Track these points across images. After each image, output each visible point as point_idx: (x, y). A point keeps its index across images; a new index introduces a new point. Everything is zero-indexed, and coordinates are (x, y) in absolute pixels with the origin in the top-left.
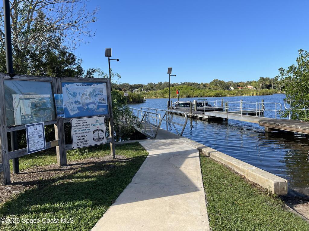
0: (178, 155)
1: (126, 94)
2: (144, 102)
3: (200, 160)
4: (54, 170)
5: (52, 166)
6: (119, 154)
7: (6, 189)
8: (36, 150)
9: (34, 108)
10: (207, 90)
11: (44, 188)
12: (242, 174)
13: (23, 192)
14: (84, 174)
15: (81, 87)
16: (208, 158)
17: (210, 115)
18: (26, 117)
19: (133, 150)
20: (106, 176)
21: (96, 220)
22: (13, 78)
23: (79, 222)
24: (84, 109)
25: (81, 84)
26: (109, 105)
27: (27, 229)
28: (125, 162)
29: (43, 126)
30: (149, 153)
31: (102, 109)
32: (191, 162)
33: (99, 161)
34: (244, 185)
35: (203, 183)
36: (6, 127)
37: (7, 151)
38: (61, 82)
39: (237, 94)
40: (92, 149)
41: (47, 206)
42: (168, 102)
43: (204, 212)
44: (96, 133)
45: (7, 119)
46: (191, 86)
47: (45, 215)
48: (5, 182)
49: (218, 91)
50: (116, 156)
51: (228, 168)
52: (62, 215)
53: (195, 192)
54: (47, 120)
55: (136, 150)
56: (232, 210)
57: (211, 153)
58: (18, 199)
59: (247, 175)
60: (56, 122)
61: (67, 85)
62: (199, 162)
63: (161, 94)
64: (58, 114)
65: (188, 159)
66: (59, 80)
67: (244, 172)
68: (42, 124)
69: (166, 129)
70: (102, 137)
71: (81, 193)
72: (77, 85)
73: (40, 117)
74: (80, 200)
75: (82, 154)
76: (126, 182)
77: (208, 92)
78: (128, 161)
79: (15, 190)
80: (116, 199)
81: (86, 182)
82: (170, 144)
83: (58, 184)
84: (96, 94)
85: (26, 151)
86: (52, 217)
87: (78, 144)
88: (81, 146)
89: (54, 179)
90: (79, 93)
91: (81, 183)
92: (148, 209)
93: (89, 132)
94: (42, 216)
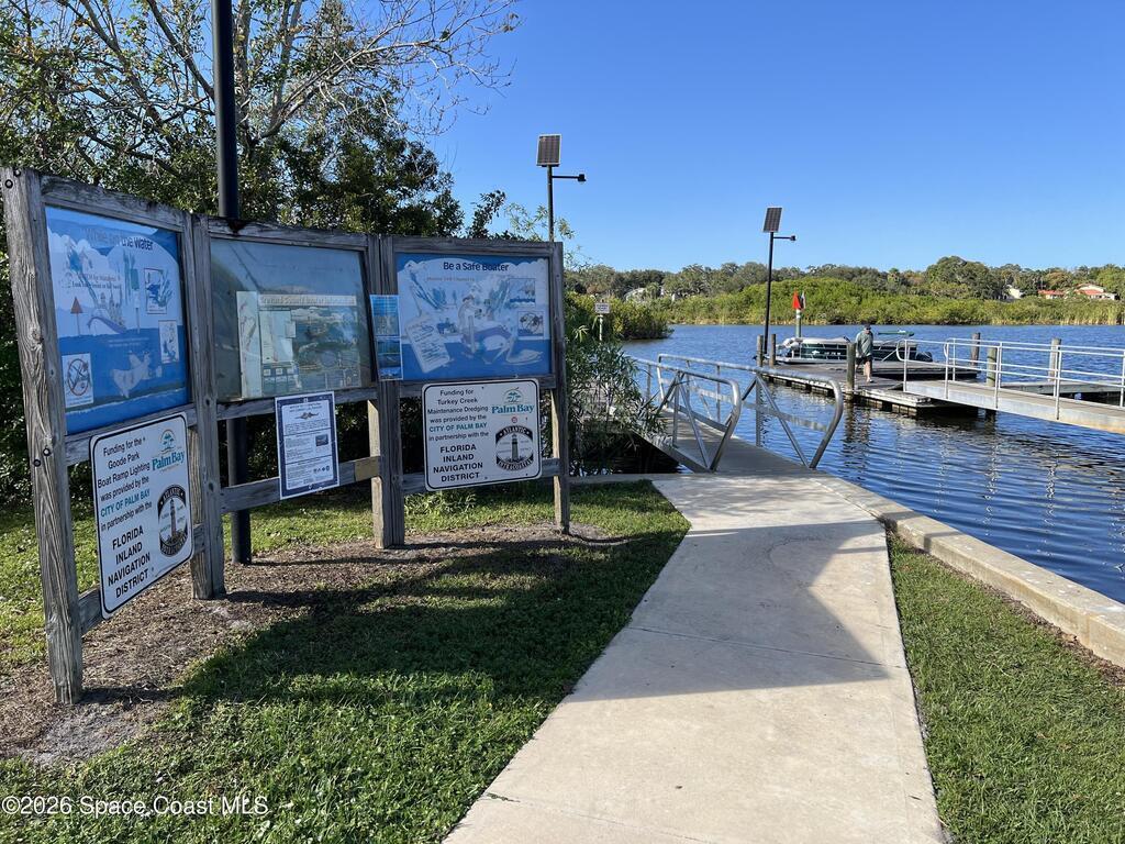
0: (804, 539)
1: (603, 306)
2: (666, 338)
3: (891, 562)
4: (363, 560)
5: (354, 545)
6: (582, 519)
7: (210, 611)
8: (306, 488)
9: (305, 339)
10: (914, 298)
11: (332, 619)
12: (1065, 628)
13: (266, 627)
14: (464, 580)
15: (463, 273)
16: (922, 556)
17: (923, 395)
18: (279, 371)
19: (632, 509)
20: (542, 594)
21: (510, 748)
22: (241, 232)
23: (454, 747)
24: (468, 351)
25: (462, 261)
26: (556, 339)
27: (282, 753)
28: (604, 550)
29: (331, 404)
30: (689, 525)
31: (529, 355)
32: (855, 568)
33: (513, 540)
34: (1074, 673)
35: (906, 652)
36: (213, 404)
37: (217, 485)
38: (396, 254)
39: (1034, 316)
40: (490, 495)
41: (342, 680)
42: (759, 338)
43: (912, 761)
44: (508, 438)
45: (220, 376)
46: (850, 280)
47: (340, 713)
48: (209, 591)
49: (956, 304)
50: (574, 528)
51: (1006, 600)
52: (393, 717)
53: (876, 682)
54: (346, 387)
55: (643, 509)
56: (1029, 765)
57: (933, 540)
58: (250, 648)
59: (1086, 633)
60: (374, 395)
61: (413, 266)
62: (888, 571)
63: (730, 310)
64: (381, 367)
65: (842, 555)
66: (388, 247)
67: (1071, 621)
68: (328, 397)
69: (753, 442)
70: (528, 456)
71: (456, 646)
72: (448, 266)
73: (323, 374)
74: (452, 672)
75: (455, 512)
76: (610, 622)
77: (916, 308)
78: (614, 548)
79: (239, 619)
80: (576, 681)
81: (470, 610)
82: (766, 496)
83: (379, 609)
84: (512, 301)
85: (274, 488)
86: (362, 720)
87: (446, 474)
88: (456, 482)
89: (363, 591)
90: (454, 295)
91: (453, 611)
92: (696, 727)
93: (482, 433)
94: (329, 714)
